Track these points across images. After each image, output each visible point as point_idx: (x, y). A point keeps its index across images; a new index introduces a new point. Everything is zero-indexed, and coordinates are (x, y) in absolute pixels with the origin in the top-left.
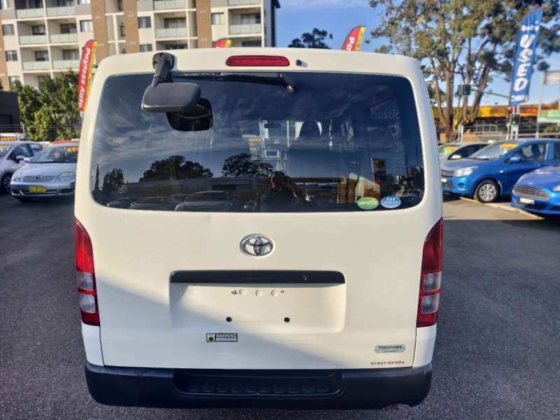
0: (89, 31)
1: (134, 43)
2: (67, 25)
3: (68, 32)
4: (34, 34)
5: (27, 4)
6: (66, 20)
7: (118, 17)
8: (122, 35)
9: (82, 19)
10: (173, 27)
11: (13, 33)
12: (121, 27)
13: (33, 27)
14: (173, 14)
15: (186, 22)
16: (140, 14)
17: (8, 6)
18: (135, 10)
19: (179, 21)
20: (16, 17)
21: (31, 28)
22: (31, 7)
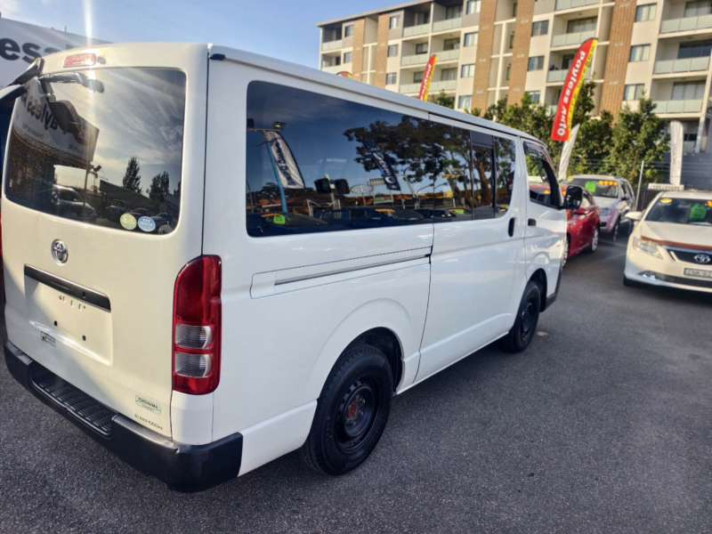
0: (473, 45)
1: (523, 56)
2: (451, 40)
3: (451, 47)
4: (417, 53)
5: (416, 21)
6: (451, 34)
7: (509, 25)
8: (510, 47)
9: (467, 32)
10: (578, 31)
11: (396, 54)
12: (511, 37)
13: (418, 45)
14: (580, 13)
15: (596, 22)
16: (536, 18)
17: (397, 25)
18: (531, 13)
19: (588, 21)
20: (403, 36)
21: (415, 47)
22: (418, 24)
